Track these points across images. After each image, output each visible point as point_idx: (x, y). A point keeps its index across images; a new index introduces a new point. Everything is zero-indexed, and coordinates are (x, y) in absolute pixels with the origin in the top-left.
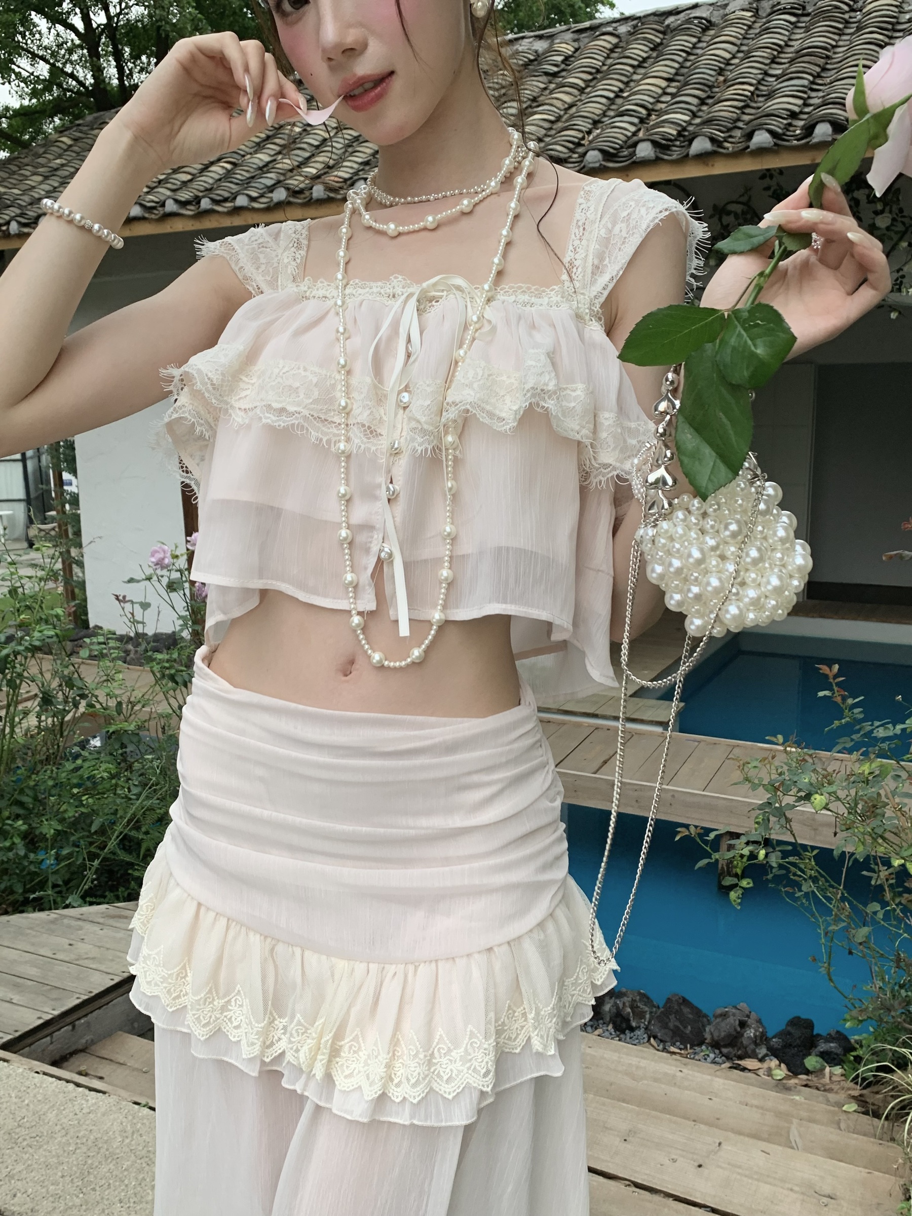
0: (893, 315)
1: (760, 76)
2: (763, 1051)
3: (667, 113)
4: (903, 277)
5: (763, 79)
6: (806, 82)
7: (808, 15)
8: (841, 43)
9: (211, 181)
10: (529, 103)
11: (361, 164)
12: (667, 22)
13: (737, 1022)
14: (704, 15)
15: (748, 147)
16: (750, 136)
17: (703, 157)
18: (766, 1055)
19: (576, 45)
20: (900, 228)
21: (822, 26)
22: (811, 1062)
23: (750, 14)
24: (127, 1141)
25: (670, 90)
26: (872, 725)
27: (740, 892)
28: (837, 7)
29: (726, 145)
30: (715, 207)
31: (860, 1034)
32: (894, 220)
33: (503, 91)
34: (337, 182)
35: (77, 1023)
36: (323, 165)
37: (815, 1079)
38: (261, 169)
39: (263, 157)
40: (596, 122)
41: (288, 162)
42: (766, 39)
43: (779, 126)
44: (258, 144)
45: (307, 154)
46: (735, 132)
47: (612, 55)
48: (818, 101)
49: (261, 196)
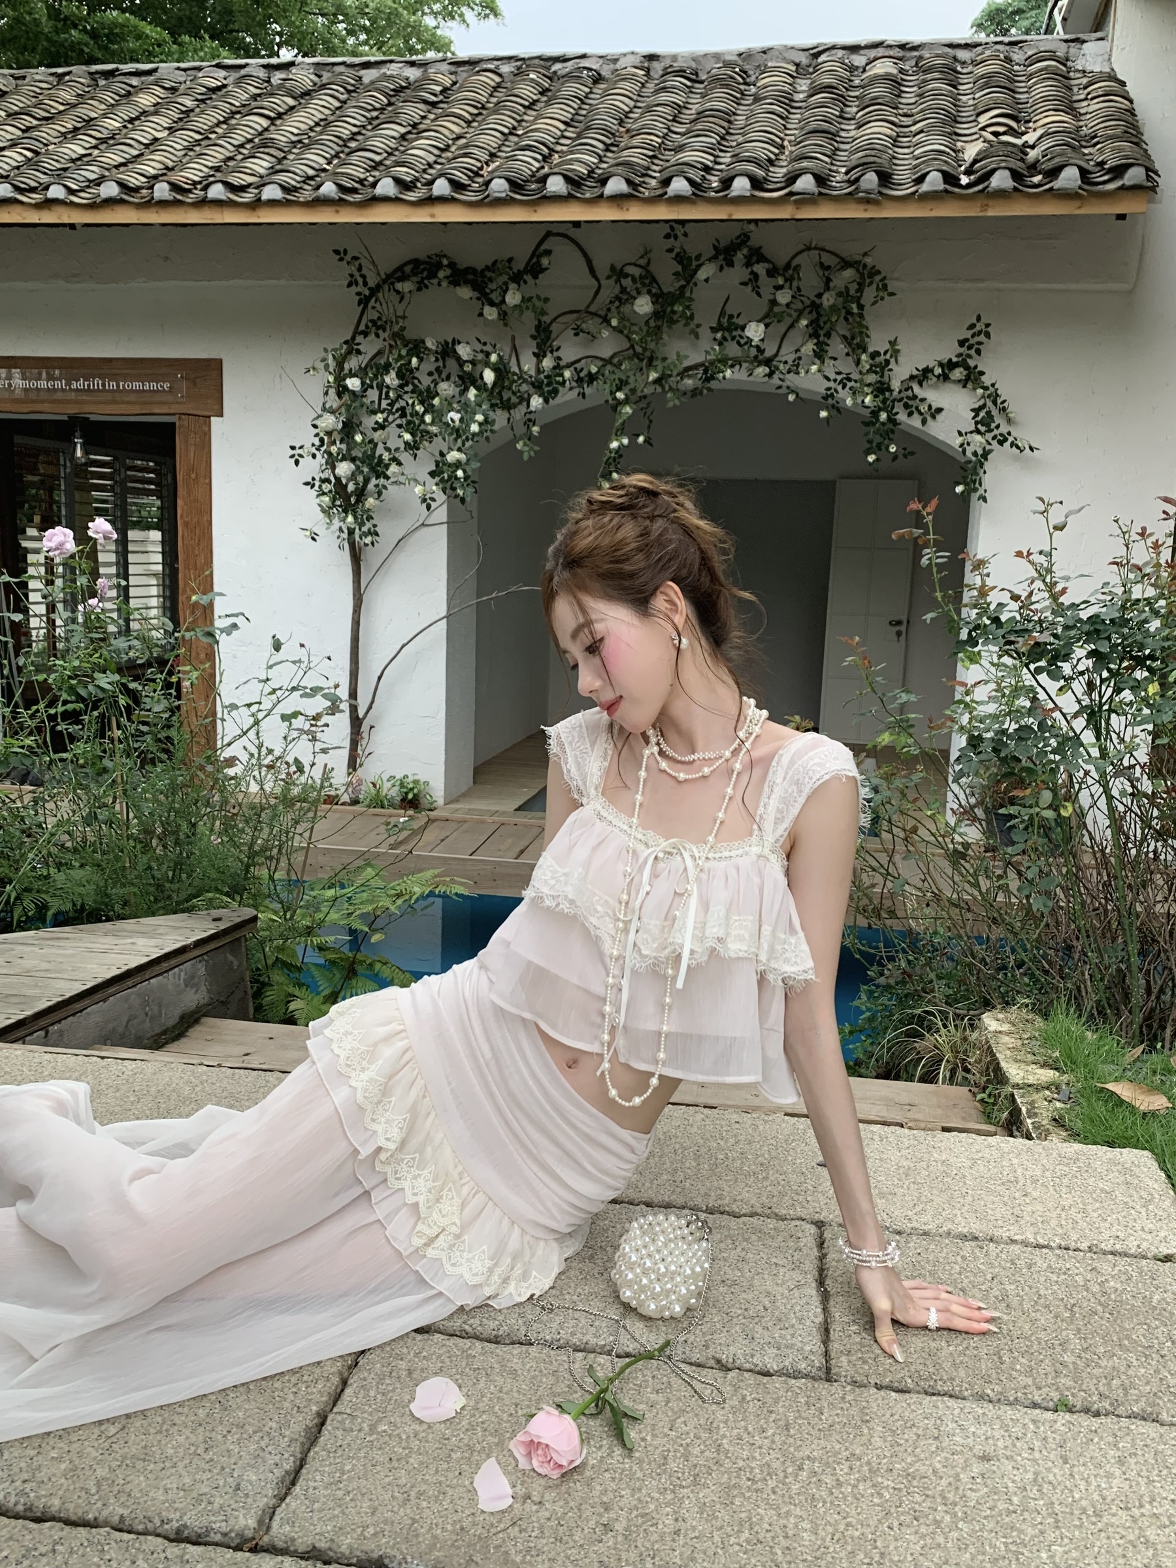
0: (791, 398)
1: (665, 131)
3: (572, 152)
4: (800, 358)
5: (667, 134)
6: (714, 141)
7: (702, 82)
8: (739, 112)
9: (6, 167)
10: (409, 128)
11: (211, 168)
12: (554, 68)
14: (594, 67)
15: (666, 193)
16: (666, 182)
17: (618, 199)
19: (453, 77)
20: (800, 306)
21: (718, 93)
23: (643, 73)
25: (567, 134)
28: (732, 77)
29: (643, 189)
32: (793, 297)
33: (375, 114)
34: (186, 184)
35: (50, 1028)
36: (162, 166)
38: (73, 161)
39: (76, 149)
40: (492, 155)
41: (113, 157)
42: (664, 97)
43: (696, 176)
44: (64, 135)
45: (136, 153)
46: (647, 180)
47: (496, 94)
48: (728, 160)
49: (82, 191)
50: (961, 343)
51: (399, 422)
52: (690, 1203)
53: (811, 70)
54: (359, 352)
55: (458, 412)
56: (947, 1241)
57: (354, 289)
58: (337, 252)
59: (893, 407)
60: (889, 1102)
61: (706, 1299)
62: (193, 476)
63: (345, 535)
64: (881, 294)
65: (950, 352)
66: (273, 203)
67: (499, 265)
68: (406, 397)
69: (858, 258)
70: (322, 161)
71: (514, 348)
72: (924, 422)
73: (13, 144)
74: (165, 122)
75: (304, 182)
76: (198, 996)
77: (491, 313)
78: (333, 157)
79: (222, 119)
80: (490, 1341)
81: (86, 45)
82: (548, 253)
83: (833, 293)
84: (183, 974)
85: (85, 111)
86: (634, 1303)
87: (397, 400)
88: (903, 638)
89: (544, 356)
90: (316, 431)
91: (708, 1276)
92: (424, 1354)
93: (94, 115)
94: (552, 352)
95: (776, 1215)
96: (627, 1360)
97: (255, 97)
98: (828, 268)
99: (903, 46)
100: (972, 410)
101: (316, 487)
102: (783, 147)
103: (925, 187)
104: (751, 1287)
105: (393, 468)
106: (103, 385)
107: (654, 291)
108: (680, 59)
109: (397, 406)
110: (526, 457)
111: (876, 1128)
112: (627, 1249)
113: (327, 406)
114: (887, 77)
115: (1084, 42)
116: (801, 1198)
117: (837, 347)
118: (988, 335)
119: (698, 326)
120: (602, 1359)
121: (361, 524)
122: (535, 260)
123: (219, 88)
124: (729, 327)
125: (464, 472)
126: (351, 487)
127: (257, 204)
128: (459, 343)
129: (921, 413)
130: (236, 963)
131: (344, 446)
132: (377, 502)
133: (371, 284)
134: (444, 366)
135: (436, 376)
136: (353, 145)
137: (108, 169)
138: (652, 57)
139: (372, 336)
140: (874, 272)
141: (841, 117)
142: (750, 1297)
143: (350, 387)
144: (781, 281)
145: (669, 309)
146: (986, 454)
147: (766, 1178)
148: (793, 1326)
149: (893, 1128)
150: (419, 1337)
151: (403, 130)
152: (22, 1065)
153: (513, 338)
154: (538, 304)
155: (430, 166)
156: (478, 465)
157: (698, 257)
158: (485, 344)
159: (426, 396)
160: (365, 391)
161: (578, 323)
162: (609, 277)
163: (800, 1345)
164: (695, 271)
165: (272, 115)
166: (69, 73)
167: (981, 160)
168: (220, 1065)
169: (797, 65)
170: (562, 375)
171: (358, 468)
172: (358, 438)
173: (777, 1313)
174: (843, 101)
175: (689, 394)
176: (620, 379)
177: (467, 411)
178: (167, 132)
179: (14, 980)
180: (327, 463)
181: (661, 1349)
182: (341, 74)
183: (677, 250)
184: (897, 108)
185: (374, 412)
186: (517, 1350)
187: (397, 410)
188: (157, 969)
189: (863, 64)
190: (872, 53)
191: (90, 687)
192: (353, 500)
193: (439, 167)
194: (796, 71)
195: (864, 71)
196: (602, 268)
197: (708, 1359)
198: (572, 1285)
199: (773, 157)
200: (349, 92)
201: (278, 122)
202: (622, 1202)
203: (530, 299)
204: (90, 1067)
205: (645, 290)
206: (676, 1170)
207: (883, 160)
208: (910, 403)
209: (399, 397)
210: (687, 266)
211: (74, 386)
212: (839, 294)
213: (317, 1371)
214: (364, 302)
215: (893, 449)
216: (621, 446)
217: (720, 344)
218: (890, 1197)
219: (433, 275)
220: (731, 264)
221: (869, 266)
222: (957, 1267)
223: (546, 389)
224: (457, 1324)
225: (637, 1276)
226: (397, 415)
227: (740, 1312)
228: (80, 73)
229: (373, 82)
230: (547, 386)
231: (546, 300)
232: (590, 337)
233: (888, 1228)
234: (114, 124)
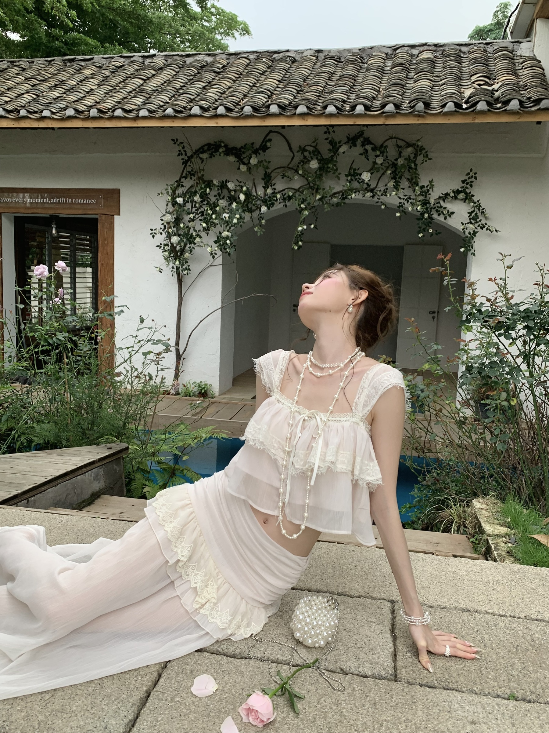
0: (383, 207)
1: (325, 84)
3: (282, 94)
4: (387, 189)
6: (347, 89)
7: (342, 62)
9: (24, 102)
10: (207, 84)
11: (116, 102)
12: (274, 56)
14: (292, 56)
15: (325, 113)
16: (325, 107)
17: (303, 115)
19: (228, 61)
20: (387, 165)
21: (350, 67)
23: (314, 58)
25: (280, 86)
28: (356, 60)
29: (314, 111)
30: (300, 147)
32: (384, 160)
33: (191, 77)
34: (105, 109)
35: (30, 499)
36: (94, 101)
38: (54, 99)
39: (56, 94)
40: (245, 96)
41: (72, 98)
42: (324, 69)
43: (339, 104)
44: (50, 87)
45: (83, 95)
46: (316, 106)
47: (247, 68)
48: (354, 97)
49: (58, 113)
50: (463, 182)
51: (200, 218)
52: (330, 590)
53: (393, 56)
54: (182, 186)
55: (228, 213)
56: (455, 612)
57: (181, 157)
58: (173, 140)
59: (431, 212)
60: (427, 542)
61: (336, 638)
62: (106, 242)
63: (175, 270)
64: (425, 159)
65: (457, 186)
66: (144, 118)
67: (248, 146)
68: (204, 206)
69: (414, 142)
70: (167, 99)
71: (254, 184)
72: (445, 218)
73: (27, 92)
74: (96, 81)
75: (158, 108)
76: (100, 484)
77: (243, 168)
78: (172, 97)
79: (122, 80)
80: (231, 657)
81: (62, 48)
82: (270, 140)
83: (403, 158)
84: (93, 474)
85: (60, 77)
86: (301, 640)
87: (200, 208)
88: (435, 319)
89: (268, 188)
90: (162, 222)
91: (337, 628)
92: (199, 662)
93: (64, 79)
94: (271, 186)
95: (371, 597)
96: (297, 668)
97: (137, 70)
98: (401, 147)
99: (436, 45)
100: (468, 213)
101: (162, 248)
102: (380, 91)
103: (446, 109)
104: (358, 632)
105: (198, 240)
106: (66, 201)
107: (319, 158)
108: (332, 52)
109: (200, 211)
110: (259, 234)
111: (420, 555)
112: (298, 613)
113: (168, 211)
114: (428, 59)
115: (521, 43)
116: (383, 589)
117: (404, 183)
118: (476, 178)
119: (340, 174)
120: (285, 667)
121: (183, 265)
122: (264, 144)
123: (121, 67)
124: (354, 174)
125: (230, 241)
126: (178, 248)
127: (137, 118)
128: (229, 182)
129: (444, 214)
130: (118, 469)
131: (175, 229)
132: (190, 255)
133: (189, 155)
134: (222, 193)
135: (218, 197)
136: (181, 91)
137: (70, 103)
138: (319, 51)
139: (189, 179)
140: (422, 149)
141: (406, 77)
142: (358, 638)
143: (178, 202)
144: (378, 153)
145: (326, 166)
146: (475, 233)
147: (367, 579)
148: (379, 653)
149: (428, 555)
150: (197, 654)
151: (204, 85)
152: (15, 516)
153: (254, 180)
154: (265, 164)
155: (216, 101)
156: (236, 238)
157: (340, 142)
158: (240, 182)
159: (213, 206)
160: (185, 204)
161: (284, 172)
162: (298, 152)
163: (382, 662)
164: (338, 149)
165: (145, 78)
166: (53, 60)
167: (472, 97)
168: (107, 518)
169: (386, 54)
170: (276, 197)
171: (181, 239)
172: (182, 225)
173: (371, 646)
174: (408, 70)
175: (335, 206)
176: (303, 199)
177: (232, 213)
178: (97, 86)
179: (14, 476)
180: (167, 237)
181: (314, 663)
182: (176, 60)
183: (330, 139)
184: (433, 73)
185: (189, 214)
186: (244, 661)
187: (200, 213)
188: (80, 472)
189: (417, 53)
190: (422, 49)
191: (54, 339)
192: (179, 254)
193: (220, 101)
194: (386, 57)
195: (418, 56)
196: (295, 147)
197: (337, 668)
198: (272, 629)
199: (375, 96)
200: (180, 68)
201: (147, 81)
202: (297, 589)
203: (262, 161)
204: (46, 518)
205: (315, 157)
206: (323, 574)
207: (426, 97)
208: (439, 209)
209: (201, 206)
210: (335, 146)
211: (52, 201)
212: (406, 159)
213: (147, 669)
214: (185, 163)
215: (431, 231)
216: (303, 229)
217: (350, 182)
218: (427, 589)
219: (217, 150)
220: (355, 145)
221: (420, 146)
222: (460, 625)
223: (269, 203)
224: (215, 648)
225: (302, 626)
226: (200, 215)
227: (353, 645)
228: (59, 60)
229: (191, 63)
230: (269, 202)
231: (269, 162)
232: (289, 179)
233: (426, 605)
234: (73, 83)
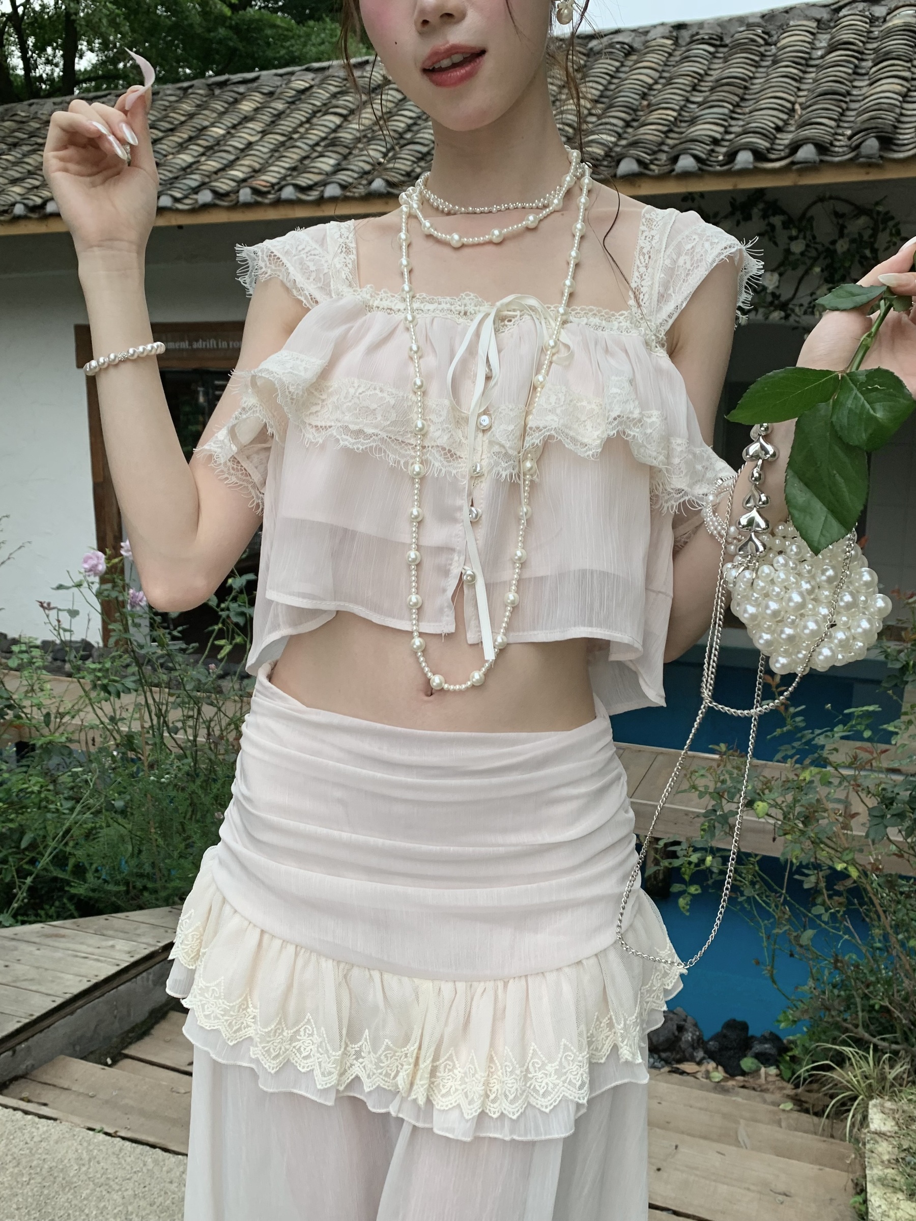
1: (683, 103)
2: (700, 1054)
3: (593, 133)
5: (685, 106)
6: (726, 111)
7: (725, 46)
8: (757, 75)
11: (288, 169)
12: (591, 45)
13: (675, 1027)
14: (626, 41)
15: (673, 170)
16: (675, 159)
17: (629, 178)
18: (703, 1058)
20: (813, 253)
21: (739, 58)
22: (747, 1063)
23: (669, 42)
24: (84, 1169)
25: (594, 111)
26: (812, 733)
27: (688, 898)
28: (753, 40)
29: (652, 167)
31: (794, 1035)
32: (807, 246)
34: (265, 186)
35: (18, 1048)
36: (249, 169)
37: (751, 1080)
38: (184, 169)
39: (186, 158)
41: (212, 164)
42: (687, 67)
43: (703, 150)
44: (180, 145)
45: (232, 157)
46: (657, 158)
48: (738, 130)
49: (186, 197)
53: (832, 24)
64: (894, 239)
66: (334, 200)
69: (870, 206)
70: (379, 156)
74: (257, 126)
75: (360, 178)
78: (389, 151)
79: (304, 119)
83: (848, 239)
84: (151, 977)
85: (199, 121)
93: (205, 124)
97: (334, 96)
98: (843, 216)
102: (793, 112)
106: (216, 345)
108: (706, 26)
114: (906, 27)
123: (306, 90)
127: (320, 201)
136: (406, 138)
137: (207, 177)
138: (680, 27)
140: (888, 217)
141: (855, 73)
144: (794, 232)
165: (344, 112)
166: (191, 87)
168: (117, 1133)
169: (819, 21)
174: (860, 55)
178: (260, 135)
179: (3, 991)
184: (911, 60)
188: (125, 978)
189: (884, 14)
194: (818, 27)
195: (885, 21)
199: (780, 123)
201: (349, 120)
207: (888, 122)
211: (195, 346)
220: (748, 218)
221: (883, 212)
228: (202, 85)
234: (219, 131)
